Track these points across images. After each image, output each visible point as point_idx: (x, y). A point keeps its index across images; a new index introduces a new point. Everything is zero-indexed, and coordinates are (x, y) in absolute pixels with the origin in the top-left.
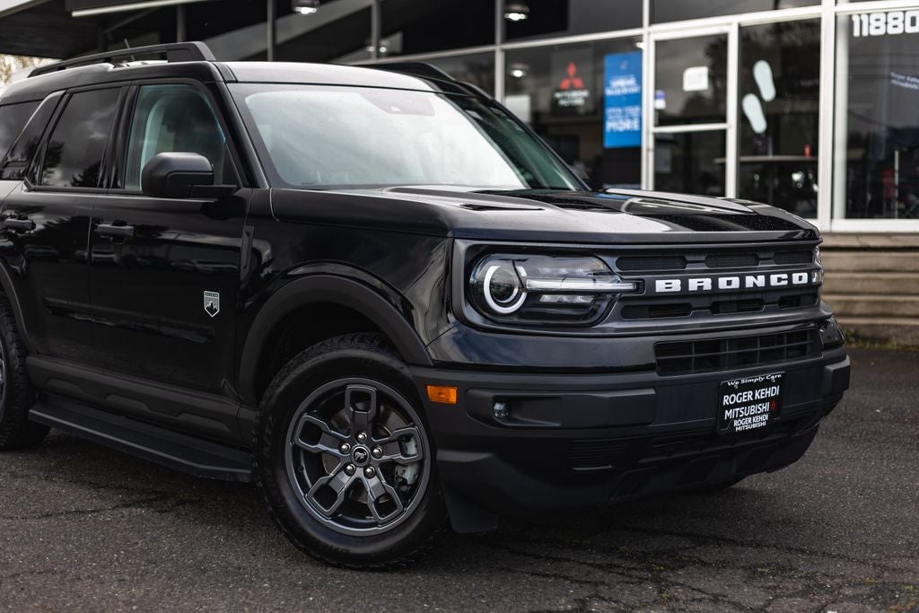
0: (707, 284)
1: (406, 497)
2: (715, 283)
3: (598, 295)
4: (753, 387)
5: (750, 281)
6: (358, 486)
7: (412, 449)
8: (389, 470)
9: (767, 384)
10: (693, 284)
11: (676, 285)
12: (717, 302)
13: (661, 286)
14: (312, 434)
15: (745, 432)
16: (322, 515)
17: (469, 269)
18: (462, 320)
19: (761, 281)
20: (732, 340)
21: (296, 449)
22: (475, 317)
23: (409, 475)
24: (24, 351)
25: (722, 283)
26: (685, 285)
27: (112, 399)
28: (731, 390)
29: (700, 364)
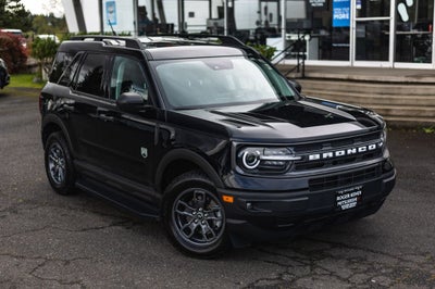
0: (331, 155)
1: (217, 232)
2: (334, 154)
3: (287, 161)
4: (350, 193)
5: (349, 152)
6: (199, 227)
7: (219, 215)
8: (211, 222)
9: (356, 191)
10: (325, 156)
11: (318, 156)
12: (335, 161)
13: (311, 157)
14: (182, 208)
15: (346, 210)
16: (186, 237)
17: (238, 152)
18: (236, 172)
19: (354, 151)
20: (341, 176)
21: (176, 213)
22: (241, 171)
23: (218, 224)
24: (72, 158)
25: (337, 154)
26: (321, 156)
27: (108, 182)
28: (340, 195)
29: (329, 185)
